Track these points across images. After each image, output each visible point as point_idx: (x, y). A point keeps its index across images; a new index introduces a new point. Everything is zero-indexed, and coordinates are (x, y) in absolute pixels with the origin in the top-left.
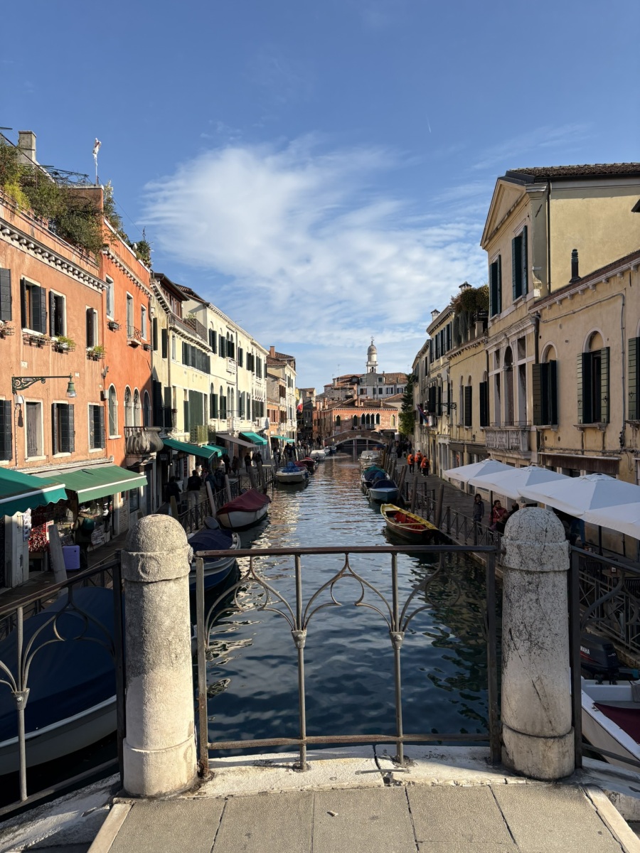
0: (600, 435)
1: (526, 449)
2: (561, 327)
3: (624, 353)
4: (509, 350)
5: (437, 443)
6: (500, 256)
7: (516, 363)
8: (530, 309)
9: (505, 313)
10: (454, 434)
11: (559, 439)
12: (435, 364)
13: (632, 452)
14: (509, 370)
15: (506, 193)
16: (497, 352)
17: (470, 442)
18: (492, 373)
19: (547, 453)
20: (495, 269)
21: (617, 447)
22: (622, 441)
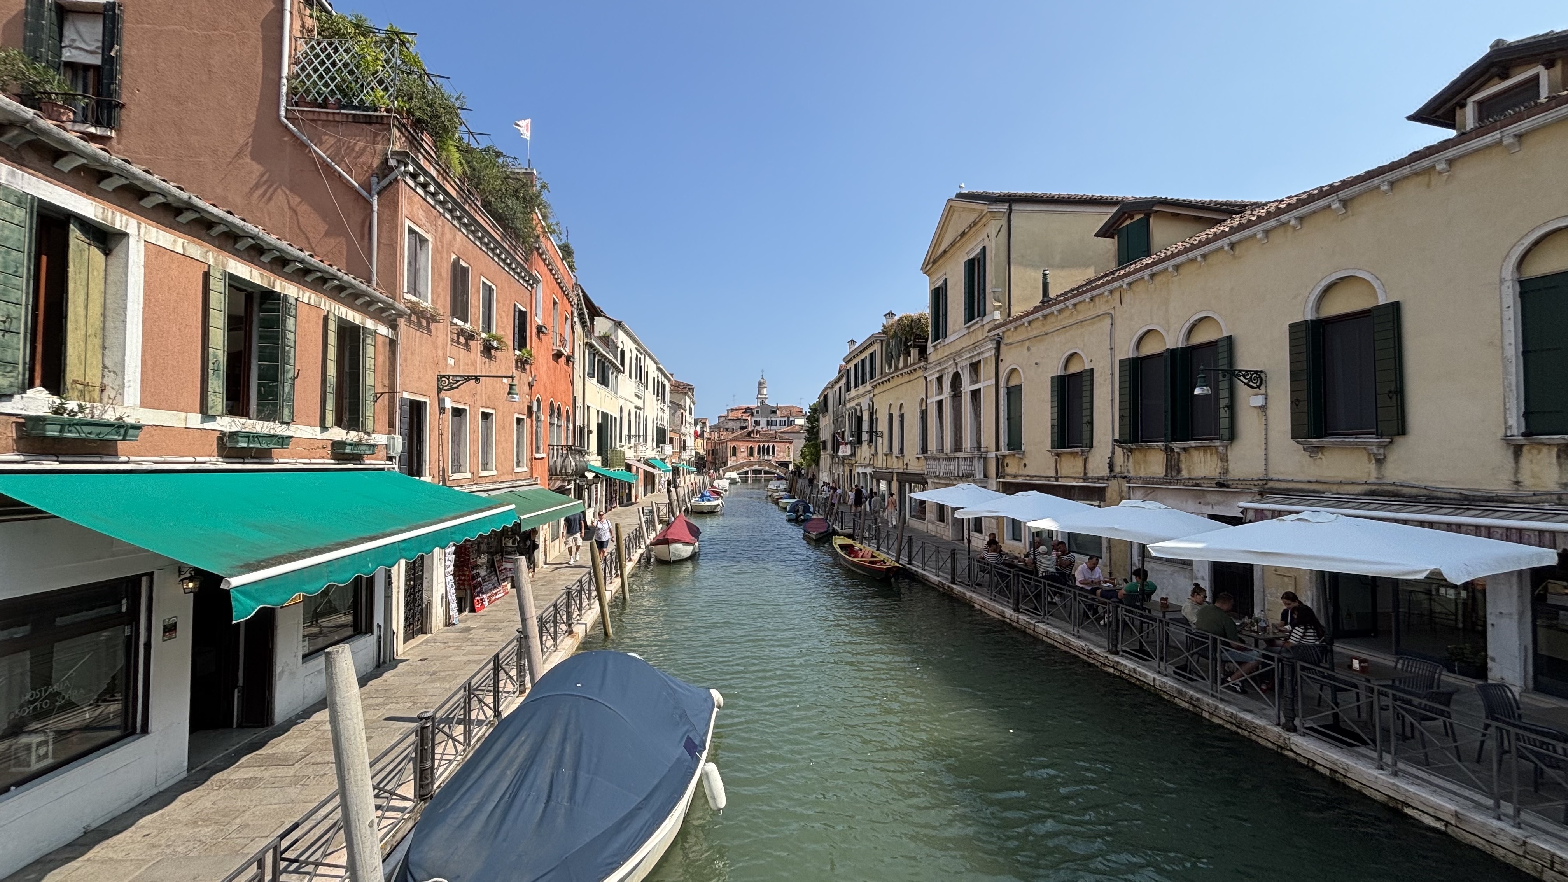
0: (1080, 462)
1: (982, 476)
2: (1029, 349)
3: (1112, 374)
4: (957, 377)
5: (855, 472)
6: (946, 280)
7: (967, 387)
8: (989, 331)
9: (950, 339)
10: (880, 462)
11: (1025, 465)
12: (853, 393)
13: (1125, 477)
14: (957, 395)
15: (956, 215)
16: (940, 380)
17: (901, 471)
18: (933, 400)
19: (1009, 480)
20: (939, 296)
21: (1105, 472)
22: (1111, 467)
